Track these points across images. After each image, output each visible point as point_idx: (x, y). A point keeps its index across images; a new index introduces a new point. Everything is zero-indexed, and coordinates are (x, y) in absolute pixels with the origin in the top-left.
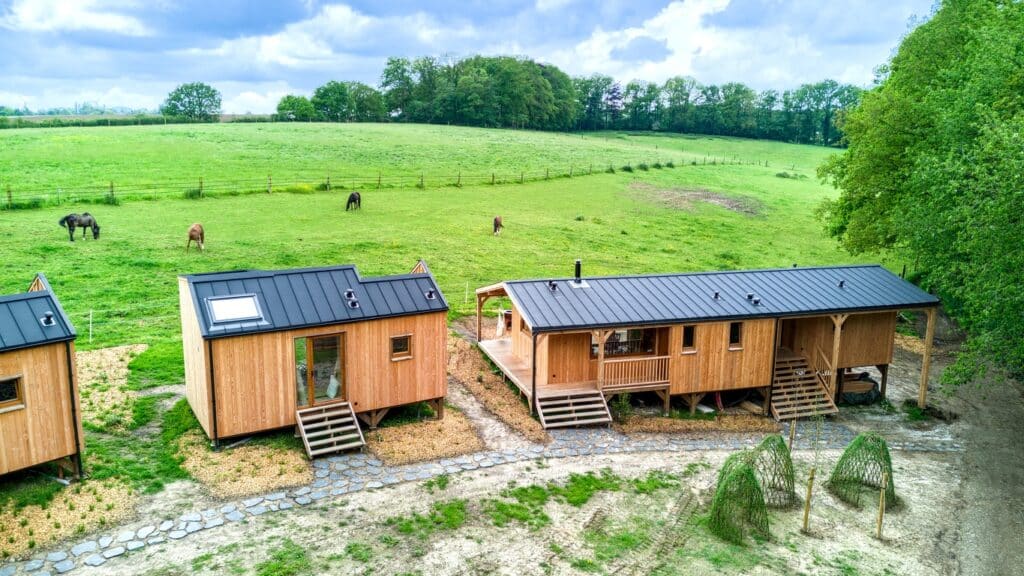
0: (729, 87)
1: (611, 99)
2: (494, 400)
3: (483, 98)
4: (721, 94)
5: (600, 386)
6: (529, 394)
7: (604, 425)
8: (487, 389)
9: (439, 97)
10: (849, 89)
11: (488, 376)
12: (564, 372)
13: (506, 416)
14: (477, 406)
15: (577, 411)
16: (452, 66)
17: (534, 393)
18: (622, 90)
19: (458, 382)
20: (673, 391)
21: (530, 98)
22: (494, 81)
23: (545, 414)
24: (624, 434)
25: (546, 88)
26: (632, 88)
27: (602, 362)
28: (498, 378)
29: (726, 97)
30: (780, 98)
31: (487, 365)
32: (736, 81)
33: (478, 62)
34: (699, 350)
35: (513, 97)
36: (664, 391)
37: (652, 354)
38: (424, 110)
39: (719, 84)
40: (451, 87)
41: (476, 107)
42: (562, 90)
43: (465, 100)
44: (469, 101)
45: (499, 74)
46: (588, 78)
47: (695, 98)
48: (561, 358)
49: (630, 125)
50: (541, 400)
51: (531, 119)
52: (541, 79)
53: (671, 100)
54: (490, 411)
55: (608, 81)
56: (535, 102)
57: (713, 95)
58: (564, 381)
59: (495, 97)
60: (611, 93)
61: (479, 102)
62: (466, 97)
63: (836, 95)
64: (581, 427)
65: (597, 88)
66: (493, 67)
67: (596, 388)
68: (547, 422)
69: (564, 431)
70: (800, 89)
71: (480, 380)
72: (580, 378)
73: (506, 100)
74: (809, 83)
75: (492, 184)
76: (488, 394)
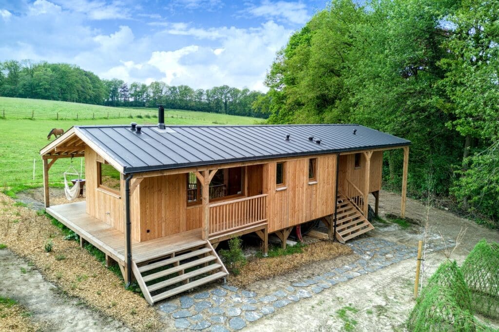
0: (182, 87)
1: (123, 91)
2: (70, 273)
3: (50, 85)
4: (178, 90)
5: (205, 235)
6: (122, 259)
7: (219, 282)
8: (59, 260)
9: (21, 83)
10: (234, 89)
11: (60, 243)
12: (160, 226)
13: (90, 296)
14: (45, 288)
15: (187, 271)
16: (29, 67)
17: (129, 257)
18: (129, 87)
19: (18, 256)
20: (270, 230)
21: (79, 86)
22: (56, 75)
23: (149, 283)
24: (244, 287)
25: (88, 82)
26: (134, 86)
27: (207, 206)
28: (73, 243)
29: (180, 92)
30: (205, 93)
31: (57, 230)
32: (185, 84)
33: (45, 65)
34: (289, 185)
35: (68, 85)
36: (263, 231)
37: (243, 195)
38: (12, 90)
39: (176, 86)
40: (29, 77)
41: (46, 89)
42: (97, 84)
43: (38, 85)
44: (41, 86)
45: (59, 73)
46: (110, 80)
47: (165, 92)
48: (156, 208)
49: (134, 104)
50: (140, 265)
51: (80, 98)
52: (84, 77)
53: (153, 93)
54: (66, 293)
55: (121, 82)
56: (82, 89)
57: (174, 90)
58: (160, 236)
59: (58, 84)
60: (123, 88)
61: (47, 86)
62: (38, 83)
63: (229, 92)
64: (196, 290)
65: (115, 85)
66: (55, 68)
67: (201, 238)
68: (153, 293)
69: (177, 302)
70: (214, 89)
71: (49, 250)
72: (177, 231)
73: (64, 86)
74: (217, 86)
75: (57, 119)
76: (62, 266)
